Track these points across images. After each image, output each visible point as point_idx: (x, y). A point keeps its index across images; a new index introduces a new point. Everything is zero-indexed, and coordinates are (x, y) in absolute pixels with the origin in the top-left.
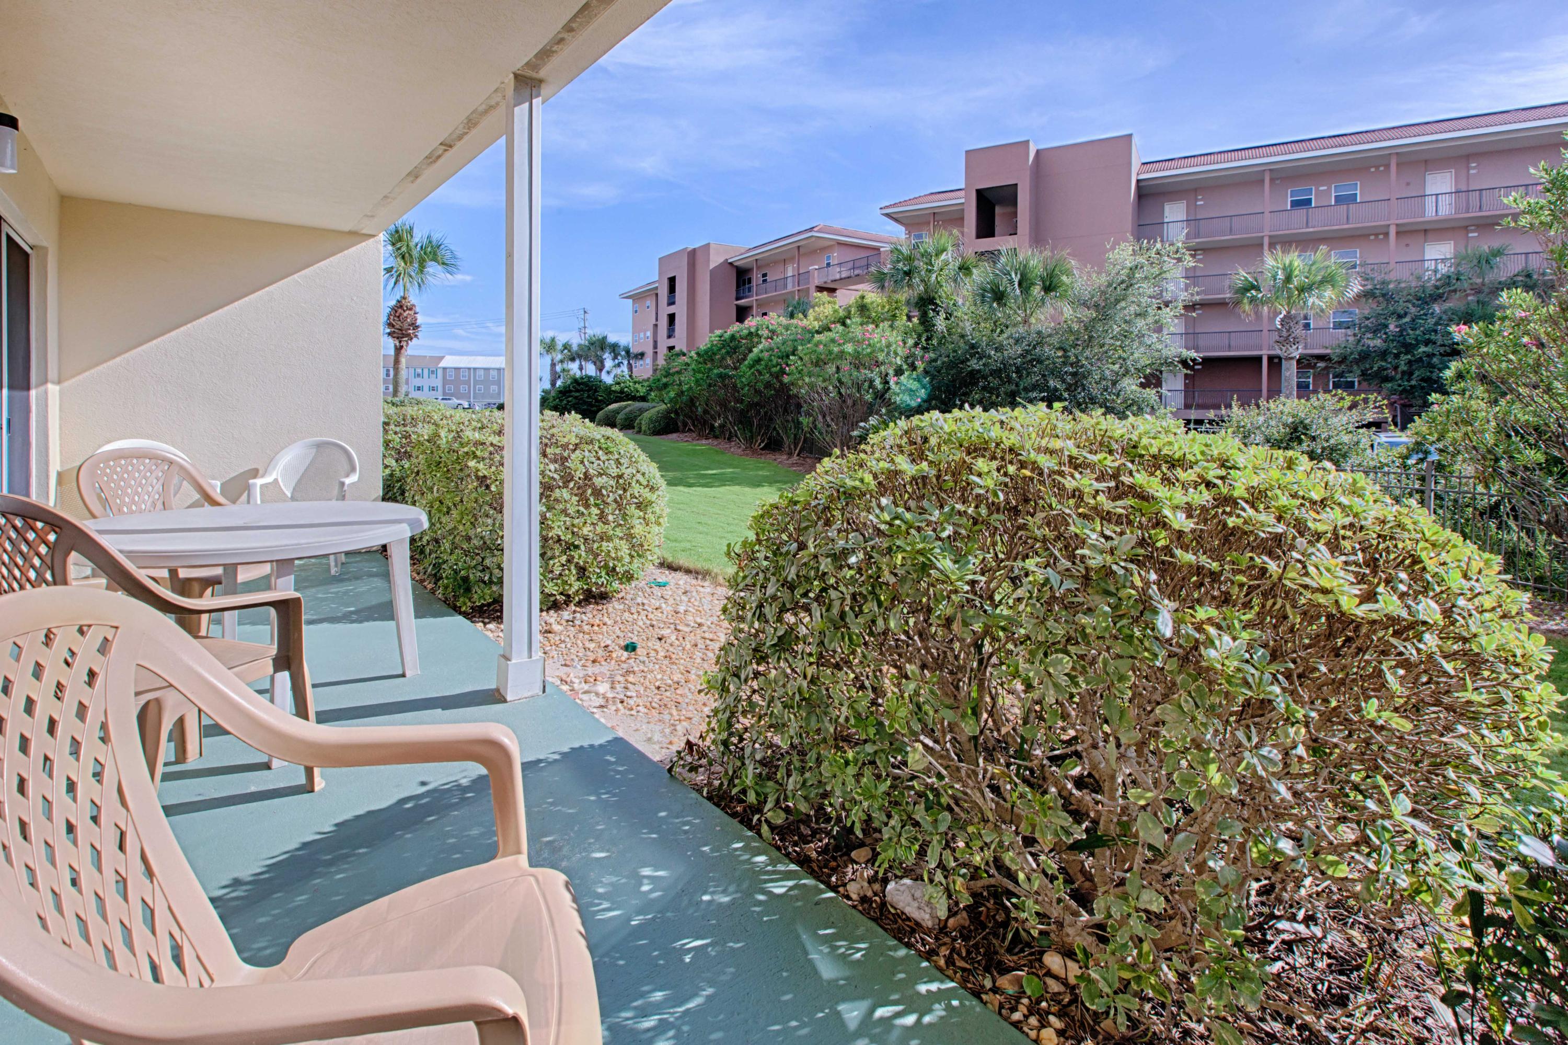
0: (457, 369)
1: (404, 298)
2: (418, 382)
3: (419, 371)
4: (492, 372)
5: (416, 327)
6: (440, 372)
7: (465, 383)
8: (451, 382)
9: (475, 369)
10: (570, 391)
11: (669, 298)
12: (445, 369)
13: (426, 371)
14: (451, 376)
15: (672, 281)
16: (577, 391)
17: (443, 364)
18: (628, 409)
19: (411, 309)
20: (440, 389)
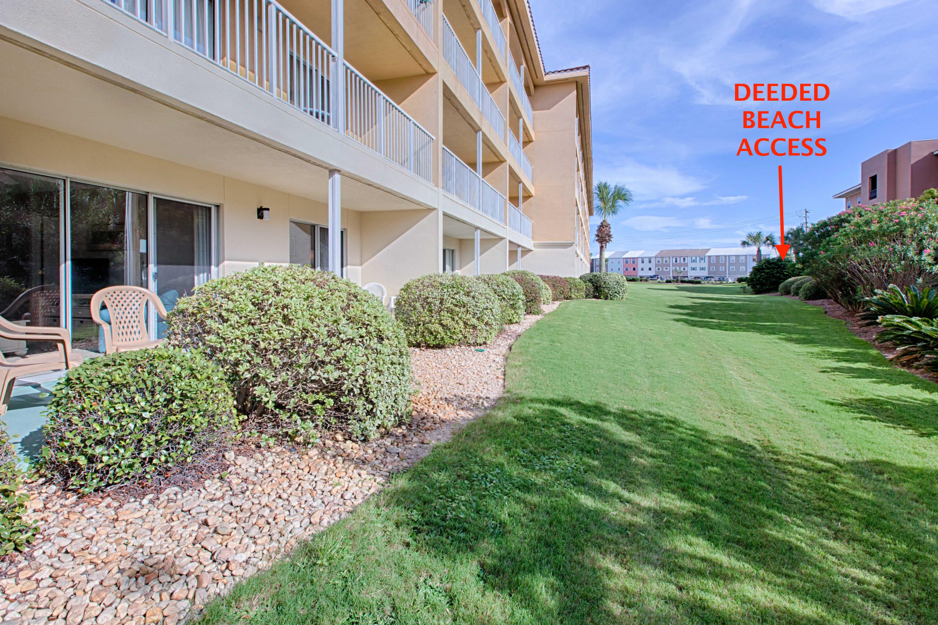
0: (718, 257)
1: (604, 221)
2: (694, 265)
3: (694, 258)
4: (741, 258)
5: (610, 236)
6: (707, 259)
7: (722, 265)
8: (713, 265)
9: (729, 256)
10: (763, 269)
11: (871, 193)
12: (709, 257)
13: (698, 259)
14: (713, 261)
15: (874, 180)
16: (768, 268)
17: (708, 254)
18: (799, 282)
19: (606, 227)
20: (707, 269)
